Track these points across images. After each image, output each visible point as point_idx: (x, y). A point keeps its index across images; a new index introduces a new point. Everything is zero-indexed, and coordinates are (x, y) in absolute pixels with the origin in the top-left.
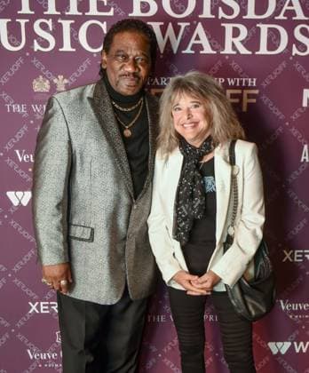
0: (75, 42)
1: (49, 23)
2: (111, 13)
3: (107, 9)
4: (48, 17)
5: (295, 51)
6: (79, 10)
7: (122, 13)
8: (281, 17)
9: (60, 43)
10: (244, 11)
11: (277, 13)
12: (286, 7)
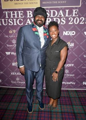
0: (17, 23)
1: (12, 19)
2: (23, 17)
3: (22, 16)
4: (11, 18)
5: (61, 23)
6: (17, 17)
7: (25, 17)
8: (58, 16)
9: (14, 23)
10: (50, 15)
11: (57, 15)
12: (59, 14)
